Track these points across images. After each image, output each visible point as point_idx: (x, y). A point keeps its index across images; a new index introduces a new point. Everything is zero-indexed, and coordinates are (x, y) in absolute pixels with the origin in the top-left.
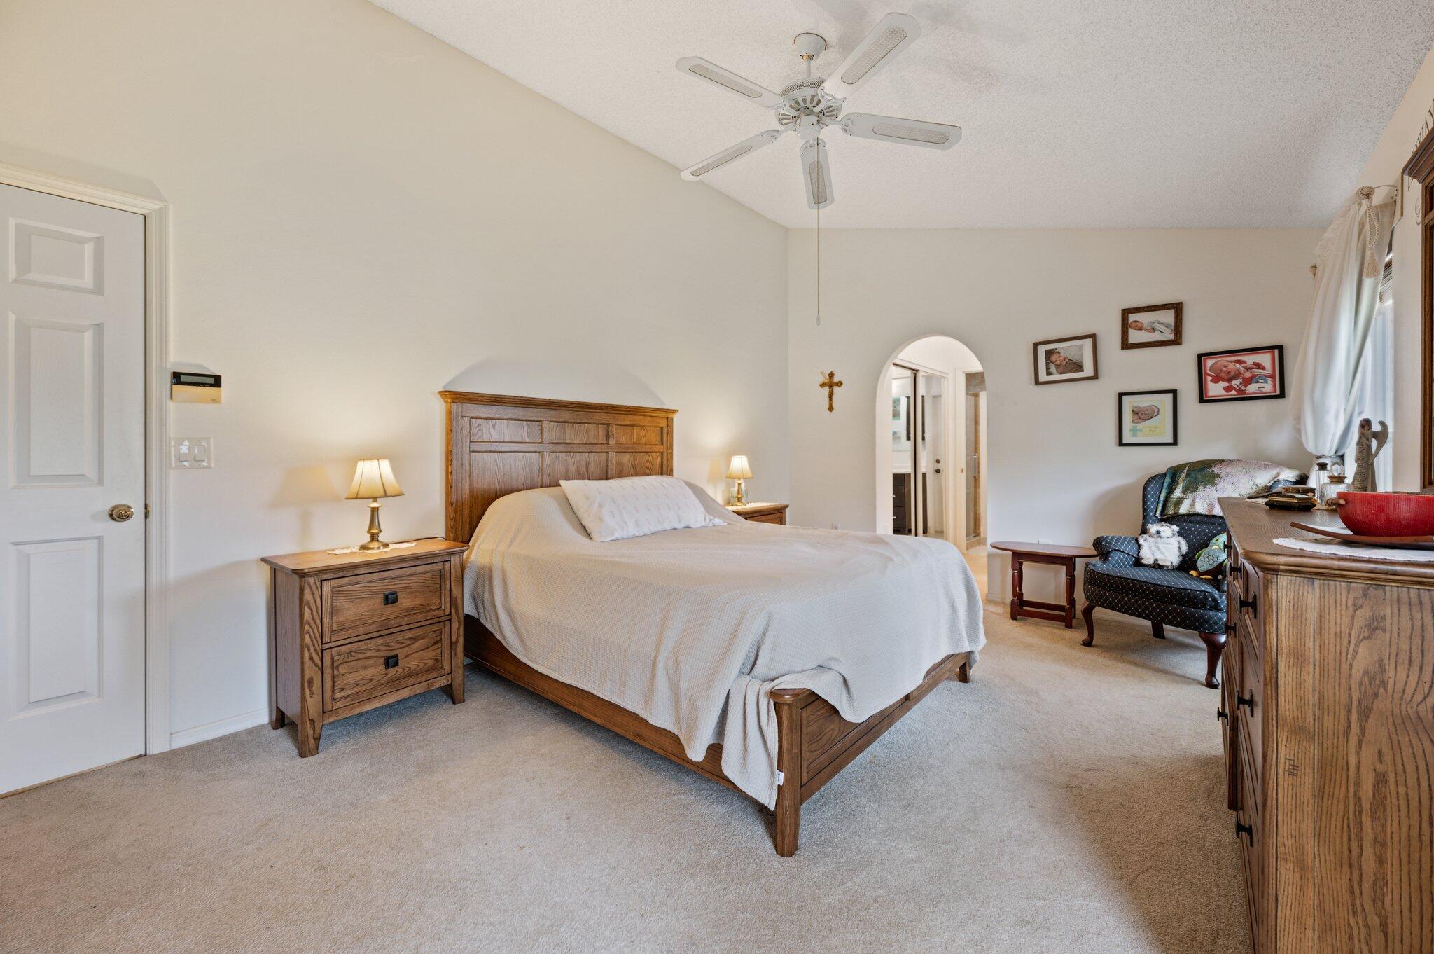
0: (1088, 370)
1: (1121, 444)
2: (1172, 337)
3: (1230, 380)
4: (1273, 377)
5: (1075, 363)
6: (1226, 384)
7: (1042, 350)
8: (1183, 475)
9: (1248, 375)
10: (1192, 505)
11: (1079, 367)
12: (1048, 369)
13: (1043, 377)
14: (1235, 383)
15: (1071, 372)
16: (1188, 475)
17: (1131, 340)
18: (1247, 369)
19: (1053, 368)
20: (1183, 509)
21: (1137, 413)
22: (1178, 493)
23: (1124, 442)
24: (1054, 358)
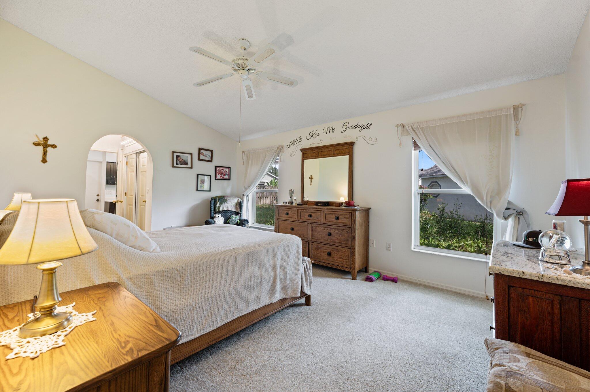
0: (189, 166)
1: (197, 190)
2: (210, 160)
3: (221, 174)
4: (228, 175)
5: (185, 162)
6: (220, 175)
7: (175, 154)
8: (218, 200)
9: (224, 173)
10: (223, 208)
11: (186, 164)
12: (177, 162)
13: (175, 165)
14: (222, 175)
15: (184, 165)
16: (219, 200)
17: (201, 158)
18: (225, 172)
19: (178, 162)
20: (221, 210)
21: (202, 181)
22: (218, 205)
23: (198, 190)
24: (179, 158)
